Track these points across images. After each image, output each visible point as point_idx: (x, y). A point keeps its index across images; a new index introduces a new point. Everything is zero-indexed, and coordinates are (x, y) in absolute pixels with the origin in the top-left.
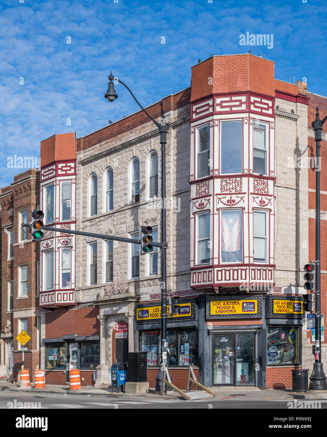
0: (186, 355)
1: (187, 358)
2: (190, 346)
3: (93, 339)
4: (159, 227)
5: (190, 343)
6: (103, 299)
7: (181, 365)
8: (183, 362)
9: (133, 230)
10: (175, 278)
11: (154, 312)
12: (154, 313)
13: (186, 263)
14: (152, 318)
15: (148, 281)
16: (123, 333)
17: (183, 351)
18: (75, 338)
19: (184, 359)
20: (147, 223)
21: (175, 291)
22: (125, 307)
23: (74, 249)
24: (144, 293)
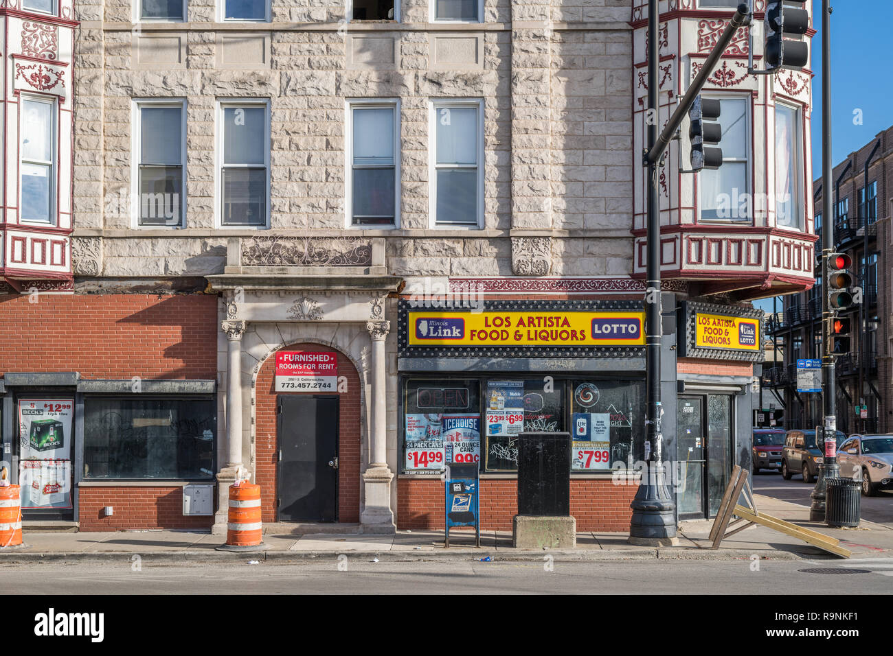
0: (598, 443)
1: (602, 451)
2: (611, 420)
3: (180, 388)
4: (493, 102)
5: (612, 411)
6: (244, 273)
7: (579, 467)
8: (584, 460)
9: (371, 93)
10: (561, 243)
11: (487, 325)
12: (488, 330)
13: (603, 210)
14: (476, 342)
15: (445, 241)
16: (313, 377)
17: (584, 433)
18: (76, 383)
19: (586, 452)
20: (439, 84)
21: (560, 277)
22: (357, 304)
23: (68, 105)
24: (423, 272)
